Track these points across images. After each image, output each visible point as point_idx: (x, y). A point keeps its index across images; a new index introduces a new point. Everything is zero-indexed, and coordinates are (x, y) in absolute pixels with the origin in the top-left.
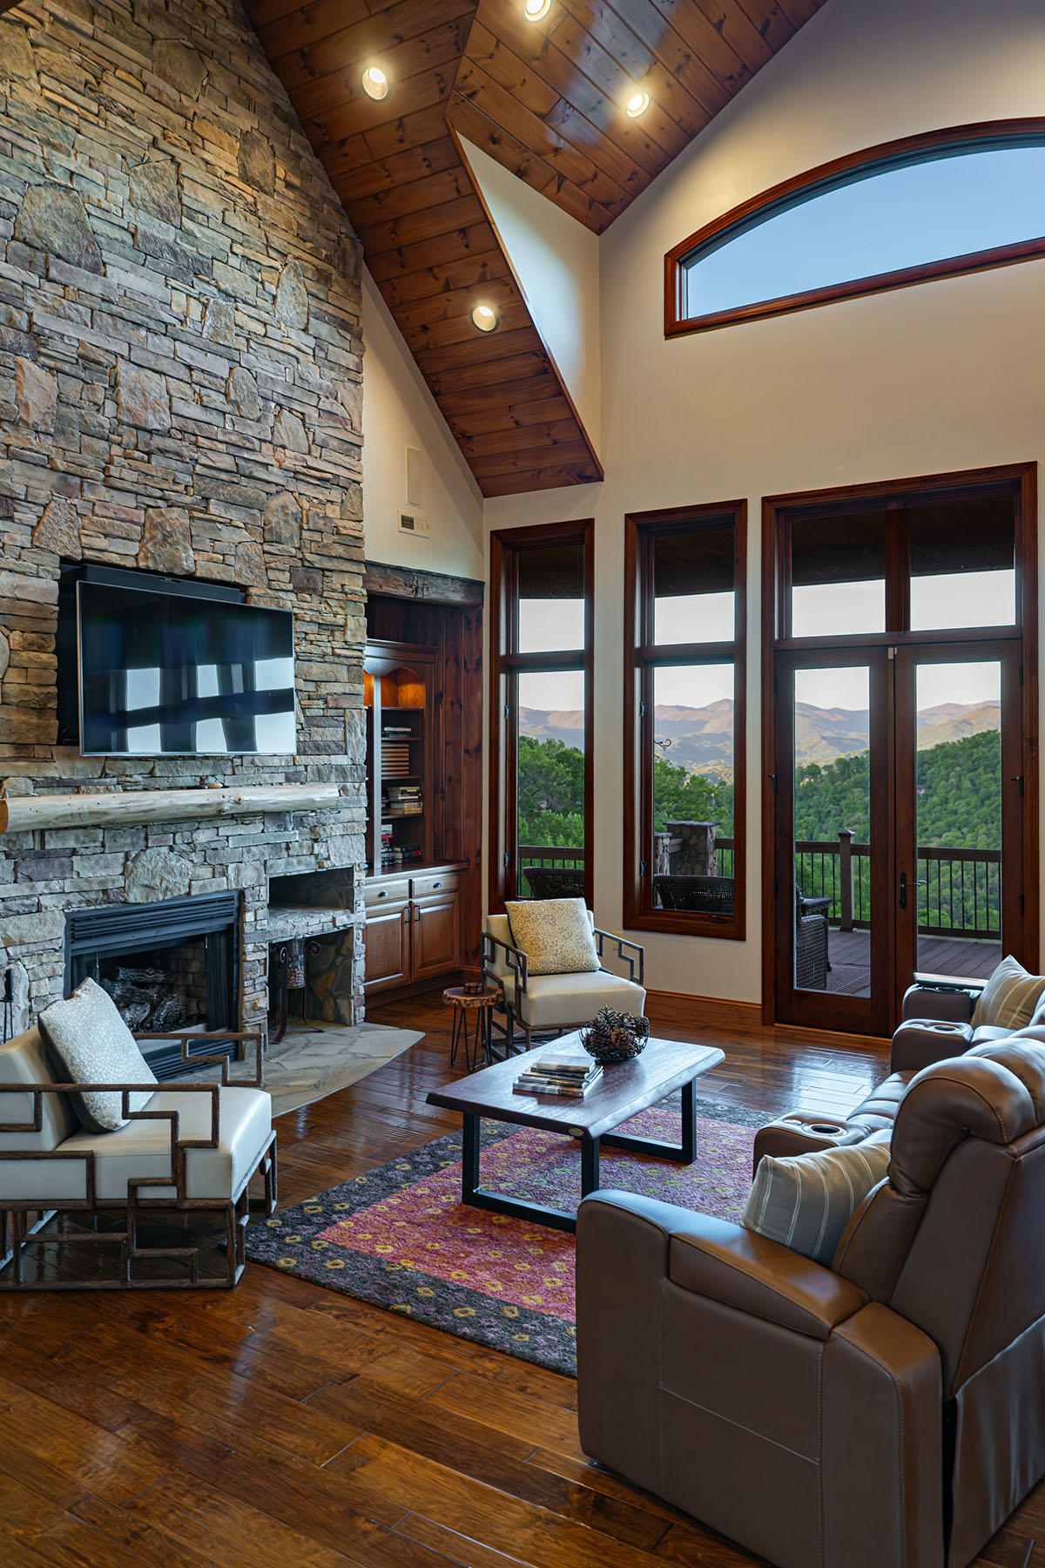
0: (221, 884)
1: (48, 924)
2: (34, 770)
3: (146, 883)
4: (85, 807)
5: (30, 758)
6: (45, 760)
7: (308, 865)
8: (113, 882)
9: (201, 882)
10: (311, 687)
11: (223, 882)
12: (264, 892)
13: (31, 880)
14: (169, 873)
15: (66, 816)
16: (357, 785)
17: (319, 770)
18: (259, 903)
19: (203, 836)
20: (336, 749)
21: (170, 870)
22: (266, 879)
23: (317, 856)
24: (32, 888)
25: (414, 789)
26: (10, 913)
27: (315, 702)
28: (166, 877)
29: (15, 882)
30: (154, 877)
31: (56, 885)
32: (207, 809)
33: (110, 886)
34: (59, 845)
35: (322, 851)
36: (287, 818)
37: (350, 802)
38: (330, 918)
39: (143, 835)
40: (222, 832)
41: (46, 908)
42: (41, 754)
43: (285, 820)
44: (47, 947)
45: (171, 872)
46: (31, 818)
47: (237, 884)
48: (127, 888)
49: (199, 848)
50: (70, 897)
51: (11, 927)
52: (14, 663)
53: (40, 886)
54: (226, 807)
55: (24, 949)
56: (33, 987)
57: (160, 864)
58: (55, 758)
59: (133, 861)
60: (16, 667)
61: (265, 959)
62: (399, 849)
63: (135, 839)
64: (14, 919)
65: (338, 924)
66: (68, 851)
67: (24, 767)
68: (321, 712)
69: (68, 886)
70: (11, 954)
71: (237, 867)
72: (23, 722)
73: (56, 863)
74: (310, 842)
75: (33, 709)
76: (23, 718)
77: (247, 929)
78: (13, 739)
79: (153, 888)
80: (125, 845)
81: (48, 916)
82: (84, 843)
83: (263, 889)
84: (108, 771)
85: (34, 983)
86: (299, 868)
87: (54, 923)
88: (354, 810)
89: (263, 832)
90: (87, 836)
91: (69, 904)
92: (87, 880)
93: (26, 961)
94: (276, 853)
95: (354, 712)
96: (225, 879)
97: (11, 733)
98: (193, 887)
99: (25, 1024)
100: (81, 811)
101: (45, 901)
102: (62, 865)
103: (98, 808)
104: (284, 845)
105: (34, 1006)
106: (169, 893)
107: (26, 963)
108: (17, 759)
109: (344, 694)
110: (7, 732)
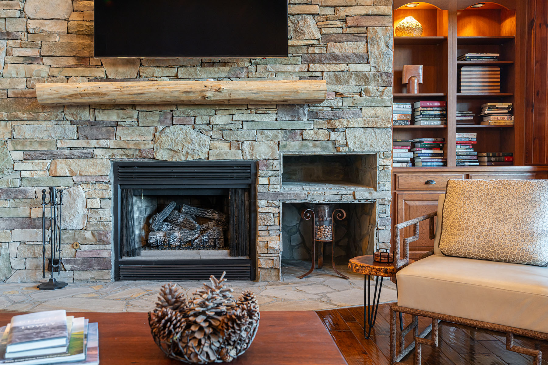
0: (236, 156)
1: (98, 165)
2: (87, 72)
3: (170, 147)
4: (89, 89)
5: (86, 66)
6: (97, 66)
7: (323, 148)
8: (145, 144)
9: (218, 152)
10: (330, 12)
11: (238, 154)
12: (278, 165)
13: (87, 139)
14: (189, 143)
15: (76, 95)
16: (381, 89)
17: (336, 76)
18: (271, 172)
19: (219, 120)
20: (355, 59)
21: (190, 141)
22: (280, 155)
23: (334, 142)
24: (88, 143)
25: (506, 105)
26: (73, 157)
27: (331, 22)
28: (187, 145)
29: (78, 139)
30: (176, 144)
31: (104, 143)
32: (191, 95)
33: (142, 147)
34: (105, 119)
35: (339, 138)
36: (301, 111)
37: (372, 102)
38: (351, 192)
39: (169, 116)
40: (236, 118)
41: (97, 156)
42: (94, 63)
43: (298, 113)
44: (98, 179)
45: (191, 142)
46: (51, 95)
47: (252, 155)
48: (155, 150)
49: (215, 128)
50: (115, 151)
51: (74, 165)
52: (75, 9)
53: (93, 143)
54: (209, 94)
55: (84, 179)
56: (88, 202)
57: (181, 136)
58: (104, 66)
59: (160, 132)
60: (77, 11)
61: (279, 213)
62: (485, 154)
63: (162, 118)
64: (77, 161)
65: (357, 197)
66: (112, 123)
67: (81, 71)
68: (340, 30)
69: (112, 144)
70: (75, 180)
71: (252, 144)
72: (80, 43)
73: (104, 129)
74: (327, 132)
75: (88, 35)
76: (81, 41)
77: (260, 189)
78: (74, 54)
79: (176, 152)
80: (153, 122)
81: (99, 161)
82: (123, 118)
83: (276, 162)
84: (141, 74)
85: (89, 200)
86: (314, 150)
87: (103, 165)
88: (378, 108)
89: (276, 120)
90: (125, 114)
91: (113, 155)
92: (125, 142)
93: (84, 186)
94: (290, 137)
95: (379, 30)
96: (240, 151)
97: (73, 50)
98: (210, 154)
99: (84, 223)
100: (86, 92)
101: (97, 152)
102: (108, 131)
103: (99, 91)
104: (299, 132)
105: (89, 213)
106: (189, 156)
107: (84, 187)
108: (78, 66)
109: (367, 15)
110: (70, 50)
